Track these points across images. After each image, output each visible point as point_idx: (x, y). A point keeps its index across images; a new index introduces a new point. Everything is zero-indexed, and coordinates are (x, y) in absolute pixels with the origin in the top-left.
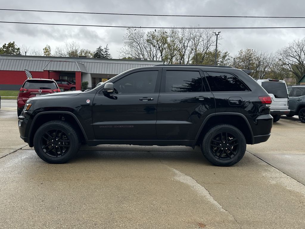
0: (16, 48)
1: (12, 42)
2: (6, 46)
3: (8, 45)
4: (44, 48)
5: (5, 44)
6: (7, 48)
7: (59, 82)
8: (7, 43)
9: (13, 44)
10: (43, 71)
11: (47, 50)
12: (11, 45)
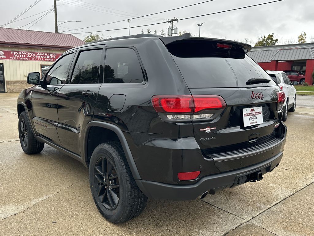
0: (274, 39)
1: (271, 34)
2: (266, 38)
3: (267, 37)
4: (299, 35)
5: (265, 37)
6: (267, 40)
7: (288, 73)
8: (267, 36)
9: (271, 36)
10: (270, 61)
11: (301, 38)
12: (270, 37)
